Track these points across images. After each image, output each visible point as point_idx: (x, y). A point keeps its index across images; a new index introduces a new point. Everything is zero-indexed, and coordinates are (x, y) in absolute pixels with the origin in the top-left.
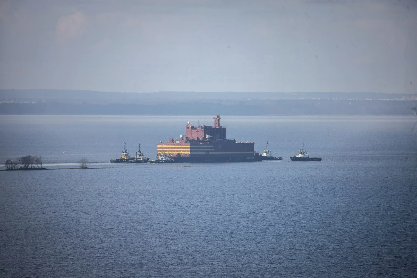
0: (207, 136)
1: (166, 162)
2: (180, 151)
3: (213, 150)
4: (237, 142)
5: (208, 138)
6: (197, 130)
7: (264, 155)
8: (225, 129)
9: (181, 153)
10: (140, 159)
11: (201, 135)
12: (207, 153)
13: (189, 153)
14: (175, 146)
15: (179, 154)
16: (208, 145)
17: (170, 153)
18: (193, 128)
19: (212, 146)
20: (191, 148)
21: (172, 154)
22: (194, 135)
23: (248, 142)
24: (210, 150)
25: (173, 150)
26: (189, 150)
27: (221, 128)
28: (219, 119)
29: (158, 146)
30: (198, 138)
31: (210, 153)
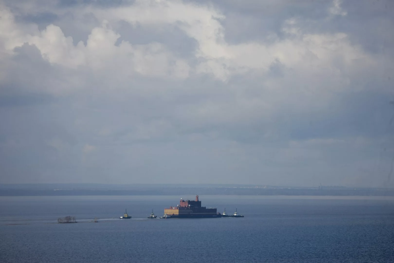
0: (189, 205)
1: (168, 218)
2: (174, 213)
3: (193, 212)
4: (207, 208)
5: (190, 206)
6: (185, 203)
7: (224, 214)
8: (200, 202)
9: (175, 213)
10: (153, 216)
11: (187, 205)
12: (189, 214)
13: (178, 213)
14: (172, 210)
15: (174, 214)
16: (189, 209)
17: (170, 213)
18: (183, 201)
19: (192, 210)
20: (179, 211)
21: (171, 214)
22: (183, 205)
23: (214, 208)
24: (191, 212)
25: (171, 212)
26: (178, 212)
27: (198, 201)
28: (198, 197)
29: (165, 210)
30: (185, 206)
31: (190, 213)
